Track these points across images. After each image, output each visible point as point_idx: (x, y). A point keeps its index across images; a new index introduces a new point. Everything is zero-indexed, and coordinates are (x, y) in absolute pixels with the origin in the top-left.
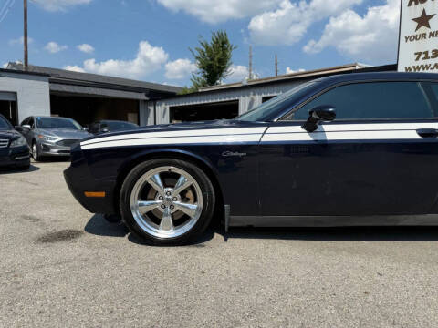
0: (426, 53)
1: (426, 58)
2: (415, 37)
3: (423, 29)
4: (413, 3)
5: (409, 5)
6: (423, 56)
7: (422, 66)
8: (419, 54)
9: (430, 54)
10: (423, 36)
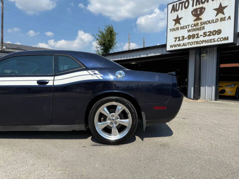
0: (179, 38)
1: (179, 40)
2: (174, 29)
3: (178, 25)
4: (173, 11)
5: (171, 12)
6: (178, 39)
7: (177, 44)
8: (176, 38)
9: (181, 39)
10: (178, 29)
